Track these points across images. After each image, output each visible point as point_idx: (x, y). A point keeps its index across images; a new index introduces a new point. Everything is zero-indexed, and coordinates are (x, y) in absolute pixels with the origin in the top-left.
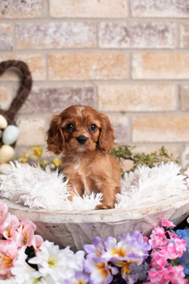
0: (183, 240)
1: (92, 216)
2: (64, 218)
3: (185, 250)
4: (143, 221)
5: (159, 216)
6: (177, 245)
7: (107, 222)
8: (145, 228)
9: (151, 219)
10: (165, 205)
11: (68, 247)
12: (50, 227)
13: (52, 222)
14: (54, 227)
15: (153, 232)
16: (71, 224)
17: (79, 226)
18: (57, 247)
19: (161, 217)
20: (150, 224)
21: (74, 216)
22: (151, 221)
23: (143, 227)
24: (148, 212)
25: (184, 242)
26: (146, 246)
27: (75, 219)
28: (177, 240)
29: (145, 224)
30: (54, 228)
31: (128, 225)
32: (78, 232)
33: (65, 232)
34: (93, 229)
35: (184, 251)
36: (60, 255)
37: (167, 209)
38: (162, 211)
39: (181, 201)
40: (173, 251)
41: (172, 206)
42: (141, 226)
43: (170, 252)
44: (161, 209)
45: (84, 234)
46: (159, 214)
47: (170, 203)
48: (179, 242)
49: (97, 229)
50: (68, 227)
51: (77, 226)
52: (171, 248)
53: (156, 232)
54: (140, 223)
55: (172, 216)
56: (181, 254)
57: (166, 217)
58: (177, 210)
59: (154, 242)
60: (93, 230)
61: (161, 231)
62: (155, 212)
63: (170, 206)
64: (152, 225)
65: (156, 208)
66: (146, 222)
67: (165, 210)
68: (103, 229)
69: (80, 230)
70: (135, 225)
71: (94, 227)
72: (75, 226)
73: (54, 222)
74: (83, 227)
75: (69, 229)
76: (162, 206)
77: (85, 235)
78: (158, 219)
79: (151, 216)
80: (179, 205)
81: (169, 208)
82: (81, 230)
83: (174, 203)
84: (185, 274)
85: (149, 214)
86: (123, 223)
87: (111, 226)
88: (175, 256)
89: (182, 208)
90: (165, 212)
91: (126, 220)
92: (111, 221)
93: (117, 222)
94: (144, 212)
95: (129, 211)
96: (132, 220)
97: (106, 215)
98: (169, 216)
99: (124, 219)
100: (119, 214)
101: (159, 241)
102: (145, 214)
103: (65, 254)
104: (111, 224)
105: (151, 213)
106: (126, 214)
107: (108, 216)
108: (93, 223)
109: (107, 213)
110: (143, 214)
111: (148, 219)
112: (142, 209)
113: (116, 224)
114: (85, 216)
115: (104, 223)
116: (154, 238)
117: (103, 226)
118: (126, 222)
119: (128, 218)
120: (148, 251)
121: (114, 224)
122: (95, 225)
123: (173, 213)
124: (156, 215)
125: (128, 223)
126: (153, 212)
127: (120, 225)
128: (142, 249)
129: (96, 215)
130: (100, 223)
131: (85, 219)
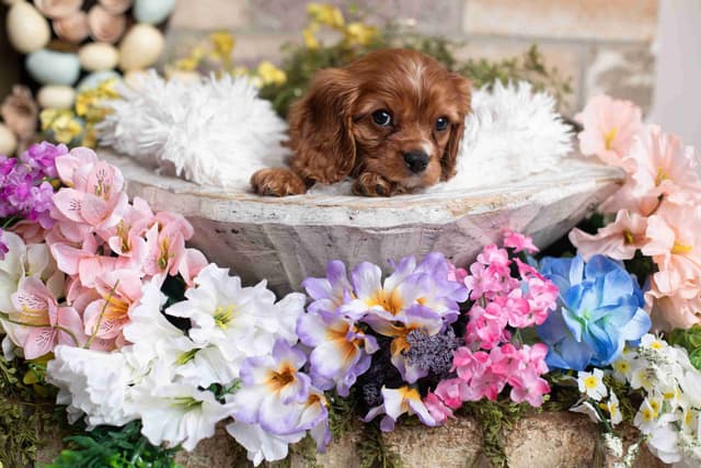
0: (550, 282)
1: (330, 209)
2: (258, 212)
3: (554, 307)
4: (454, 230)
5: (496, 218)
6: (534, 294)
7: (364, 226)
8: (459, 248)
9: (475, 226)
10: (514, 194)
11: (264, 282)
12: (224, 232)
13: (229, 220)
14: (234, 231)
15: (480, 258)
16: (275, 227)
17: (295, 233)
18: (237, 280)
19: (503, 224)
20: (474, 238)
21: (284, 207)
22: (473, 230)
23: (456, 245)
24: (468, 209)
25: (552, 289)
26: (456, 291)
27: (285, 216)
28: (536, 281)
29: (461, 239)
30: (234, 235)
31: (417, 236)
32: (294, 248)
33: (262, 247)
34: (328, 241)
35: (549, 310)
36: (244, 301)
37: (518, 206)
38: (504, 208)
39: (557, 186)
40: (520, 308)
41: (531, 199)
42: (449, 241)
43: (514, 310)
44: (501, 205)
45: (307, 251)
46: (496, 214)
47: (526, 191)
48: (541, 288)
49: (339, 243)
50: (269, 233)
51: (290, 231)
52: (515, 301)
53: (487, 258)
54: (447, 235)
55: (532, 222)
56: (543, 316)
57: (516, 225)
58: (543, 209)
59: (478, 282)
60: (329, 245)
61: (500, 257)
62: (487, 209)
63: (527, 198)
64: (478, 243)
65: (490, 200)
66: (463, 234)
67: (511, 206)
68: (353, 244)
69: (298, 245)
70: (435, 238)
71: (330, 238)
72: (285, 233)
73: (234, 219)
74: (304, 237)
75: (272, 239)
76: (505, 196)
77: (309, 255)
78: (494, 227)
79: (477, 220)
80: (549, 196)
81: (523, 203)
82: (299, 242)
83: (538, 191)
84: (549, 366)
85: (470, 213)
86: (403, 231)
87: (373, 237)
88: (526, 321)
89: (559, 204)
90: (512, 211)
91: (410, 226)
92: (373, 226)
93: (388, 229)
94: (456, 209)
95: (418, 202)
96: (425, 226)
97: (362, 209)
98: (524, 223)
99: (406, 223)
100: (393, 210)
101: (489, 282)
102: (460, 213)
103: (256, 298)
104: (373, 232)
105: (475, 212)
106: (412, 210)
107: (367, 212)
108: (330, 228)
109: (365, 205)
110: (454, 213)
111: (466, 225)
112: (454, 201)
113: (385, 232)
114: (311, 210)
115: (355, 230)
116: (478, 273)
117: (355, 237)
118: (412, 230)
119: (415, 219)
120: (459, 304)
121: (382, 232)
122: (334, 234)
123: (533, 216)
124: (487, 218)
125: (415, 233)
126: (479, 210)
127: (397, 236)
128: (446, 299)
129: (338, 208)
130: (347, 228)
131: (310, 218)
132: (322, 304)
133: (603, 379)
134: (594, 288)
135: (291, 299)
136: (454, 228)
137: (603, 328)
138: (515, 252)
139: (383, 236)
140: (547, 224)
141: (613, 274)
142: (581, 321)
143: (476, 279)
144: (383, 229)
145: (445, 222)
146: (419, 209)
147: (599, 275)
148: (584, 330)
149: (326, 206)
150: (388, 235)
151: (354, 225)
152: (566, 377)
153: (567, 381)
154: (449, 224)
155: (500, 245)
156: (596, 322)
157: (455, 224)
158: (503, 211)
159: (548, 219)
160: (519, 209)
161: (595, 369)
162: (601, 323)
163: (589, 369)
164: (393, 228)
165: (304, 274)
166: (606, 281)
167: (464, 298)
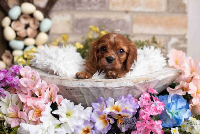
0: (162, 102)
1: (99, 82)
2: (78, 84)
3: (163, 109)
4: (135, 88)
5: (146, 84)
6: (158, 106)
7: (109, 87)
8: (136, 93)
10: (151, 77)
11: (80, 104)
12: (68, 90)
13: (70, 86)
14: (71, 90)
15: (142, 96)
16: (83, 88)
17: (89, 90)
18: (73, 103)
19: (148, 86)
20: (140, 90)
21: (86, 82)
22: (140, 88)
23: (135, 92)
24: (138, 82)
25: (163, 104)
26: (136, 105)
27: (86, 85)
28: (158, 102)
29: (136, 90)
30: (71, 91)
31: (124, 90)
32: (88, 94)
33: (79, 94)
34: (99, 92)
36: (75, 109)
37: (152, 80)
38: (148, 81)
39: (163, 75)
40: (154, 110)
42: (133, 91)
43: (152, 110)
46: (146, 83)
47: (154, 76)
48: (160, 104)
49: (102, 92)
50: (81, 90)
51: (88, 89)
52: (153, 108)
53: (144, 96)
54: (132, 89)
55: (156, 85)
56: (161, 112)
57: (152, 86)
58: (159, 81)
59: (142, 102)
61: (147, 95)
62: (143, 82)
63: (155, 78)
64: (141, 92)
65: (144, 79)
66: (137, 89)
67: (150, 81)
68: (105, 92)
70: (129, 90)
71: (99, 91)
72: (86, 89)
73: (71, 86)
74: (92, 91)
75: (82, 91)
76: (149, 78)
77: (93, 96)
78: (145, 87)
79: (141, 85)
80: (161, 78)
81: (154, 80)
82: (90, 92)
83: (158, 76)
84: (163, 127)
85: (139, 83)
86: (120, 88)
87: (111, 90)
88: (156, 114)
89: (163, 80)
90: (151, 82)
91: (122, 87)
92: (111, 87)
93: (115, 88)
94: (135, 82)
95: (125, 80)
96: (126, 87)
97: (108, 82)
98: (154, 85)
99: (121, 86)
100: (117, 82)
101: (145, 102)
102: (136, 83)
103: (78, 108)
104: (111, 89)
105: (140, 83)
106: (123, 82)
107: (110, 83)
108: (99, 88)
109: (109, 81)
110: (134, 83)
111: (138, 86)
112: (134, 79)
113: (115, 89)
114: (93, 83)
115: (106, 88)
116: (142, 100)
117: (106, 90)
118: (122, 88)
119: (123, 85)
120: (137, 109)
121: (114, 89)
122: (100, 89)
123: (156, 84)
124: (144, 84)
125: (123, 89)
126: (141, 82)
127: (118, 90)
128: (133, 108)
129: (101, 82)
130: (104, 88)
131: (93, 85)
132: (97, 110)
133: (178, 130)
134: (175, 104)
135: (88, 109)
136: (134, 87)
137: (178, 115)
138: (152, 94)
139: (114, 90)
140: (160, 86)
141: (180, 99)
142: (171, 113)
143: (141, 102)
145: (131, 86)
147: (176, 100)
148: (172, 116)
149: (98, 82)
150: (115, 90)
151: (106, 87)
152: (168, 130)
153: (168, 131)
155: (147, 92)
156: (175, 114)
157: (135, 86)
158: (148, 82)
159: (161, 84)
161: (176, 127)
162: (177, 113)
163: (174, 127)
164: (117, 87)
165: (91, 102)
166: (178, 101)
167: (138, 108)
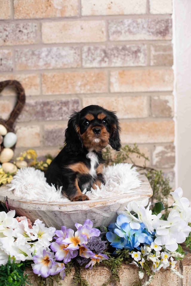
1: (54, 206)
2: (35, 207)
4: (92, 212)
7: (64, 211)
9: (98, 210)
12: (27, 212)
16: (40, 211)
19: (108, 210)
20: (100, 214)
21: (41, 205)
22: (99, 212)
23: (94, 216)
27: (42, 208)
30: (30, 213)
31: (81, 213)
33: (38, 216)
34: (55, 215)
38: (106, 205)
41: (116, 202)
42: (92, 215)
45: (50, 218)
46: (104, 207)
47: (115, 200)
49: (58, 216)
50: (38, 213)
51: (44, 212)
54: (90, 213)
55: (119, 209)
60: (56, 216)
62: (101, 205)
63: (115, 202)
66: (95, 213)
67: (109, 204)
68: (62, 216)
69: (46, 216)
70: (86, 214)
72: (43, 213)
73: (29, 208)
74: (48, 214)
76: (107, 201)
78: (105, 211)
80: (123, 201)
81: (114, 203)
83: (119, 199)
85: (95, 206)
86: (76, 212)
87: (67, 214)
90: (110, 206)
91: (77, 211)
92: (66, 211)
93: (71, 211)
95: (80, 204)
96: (81, 211)
97: (63, 206)
98: (116, 209)
99: (76, 210)
100: (72, 206)
102: (92, 207)
104: (66, 212)
105: (97, 206)
106: (77, 206)
108: (54, 211)
109: (63, 204)
110: (90, 207)
111: (95, 210)
112: (90, 203)
113: (70, 212)
114: (49, 206)
115: (61, 212)
117: (61, 214)
118: (78, 212)
119: (78, 209)
122: (56, 213)
123: (119, 207)
124: (102, 208)
125: (80, 213)
127: (74, 213)
129: (56, 206)
130: (59, 211)
131: (48, 208)
139: (70, 214)
144: (69, 212)
145: (87, 210)
146: (79, 206)
149: (53, 205)
150: (71, 213)
151: (61, 211)
154: (89, 210)
157: (91, 210)
158: (106, 206)
160: (112, 205)
164: (74, 211)
